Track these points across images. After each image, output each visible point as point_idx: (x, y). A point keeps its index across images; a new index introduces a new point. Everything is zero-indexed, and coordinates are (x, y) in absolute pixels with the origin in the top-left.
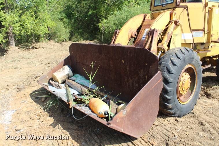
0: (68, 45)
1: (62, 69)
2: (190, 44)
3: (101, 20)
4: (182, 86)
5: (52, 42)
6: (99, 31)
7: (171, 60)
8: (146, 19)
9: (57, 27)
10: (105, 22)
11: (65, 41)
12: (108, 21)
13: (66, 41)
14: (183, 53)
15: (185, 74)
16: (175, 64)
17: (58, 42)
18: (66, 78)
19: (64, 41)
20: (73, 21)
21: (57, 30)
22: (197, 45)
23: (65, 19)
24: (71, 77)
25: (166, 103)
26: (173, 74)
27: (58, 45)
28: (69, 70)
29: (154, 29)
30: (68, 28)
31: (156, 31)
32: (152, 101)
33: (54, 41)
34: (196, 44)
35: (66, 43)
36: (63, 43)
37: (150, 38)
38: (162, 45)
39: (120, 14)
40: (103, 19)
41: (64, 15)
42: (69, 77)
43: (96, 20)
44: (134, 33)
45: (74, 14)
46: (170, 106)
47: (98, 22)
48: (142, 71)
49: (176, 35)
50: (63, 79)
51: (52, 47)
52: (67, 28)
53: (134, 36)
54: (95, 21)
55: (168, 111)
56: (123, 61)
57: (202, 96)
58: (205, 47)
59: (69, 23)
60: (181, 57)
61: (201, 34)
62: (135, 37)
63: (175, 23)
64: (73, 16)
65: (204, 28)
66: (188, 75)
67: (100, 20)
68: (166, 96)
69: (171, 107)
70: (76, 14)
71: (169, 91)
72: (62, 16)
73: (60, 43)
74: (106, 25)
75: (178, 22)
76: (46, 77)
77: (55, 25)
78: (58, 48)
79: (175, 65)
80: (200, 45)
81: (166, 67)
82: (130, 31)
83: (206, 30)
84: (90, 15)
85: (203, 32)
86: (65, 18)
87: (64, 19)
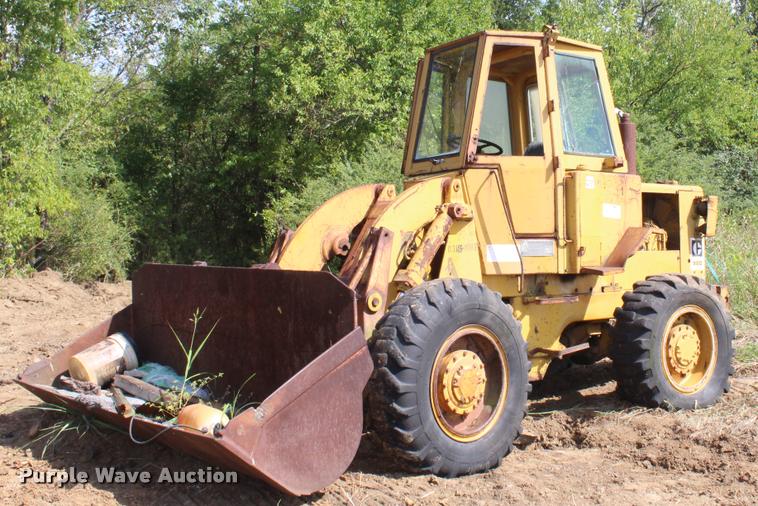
0: (121, 295)
1: (102, 344)
2: (517, 276)
3: (275, 196)
4: (453, 387)
5: (52, 278)
6: (264, 239)
7: (411, 309)
8: (379, 199)
9: (79, 214)
10: (292, 204)
11: (108, 275)
12: (302, 201)
13: (113, 279)
14: (448, 292)
15: (464, 355)
16: (420, 318)
17: (77, 281)
18: (113, 371)
19: (103, 276)
20: (153, 191)
21: (77, 228)
22: (547, 283)
23: (119, 185)
24: (130, 370)
25: (397, 428)
26: (412, 346)
27: (79, 291)
28: (127, 347)
29: (381, 228)
30: (130, 221)
31: (386, 235)
32: (338, 403)
33: (61, 274)
34: (542, 278)
35: (111, 288)
36: (101, 286)
37: (369, 254)
38: (407, 274)
39: (353, 175)
40: (283, 191)
41: (113, 165)
42: (123, 368)
43: (252, 194)
44: (339, 239)
45: (158, 161)
46: (409, 435)
47: (262, 203)
48: (321, 330)
49: (460, 249)
50: (105, 374)
51: (50, 298)
52: (125, 222)
53: (339, 251)
54: (249, 199)
55: (405, 454)
56: (279, 309)
57: (564, 444)
58: (576, 290)
59: (136, 200)
60: (439, 302)
61: (548, 247)
62: (345, 253)
63: (449, 213)
64: (154, 171)
65: (556, 230)
66: (474, 358)
67: (270, 194)
68: (395, 405)
69: (412, 440)
70: (168, 163)
71: (401, 391)
72: (106, 170)
73: (85, 283)
74: (295, 216)
75: (459, 210)
76: (48, 366)
77: (73, 205)
78: (77, 305)
79: (420, 322)
80: (558, 282)
81: (397, 328)
82: (329, 234)
83: (561, 234)
84: (230, 172)
85: (554, 241)
86: (117, 180)
87: (111, 182)
